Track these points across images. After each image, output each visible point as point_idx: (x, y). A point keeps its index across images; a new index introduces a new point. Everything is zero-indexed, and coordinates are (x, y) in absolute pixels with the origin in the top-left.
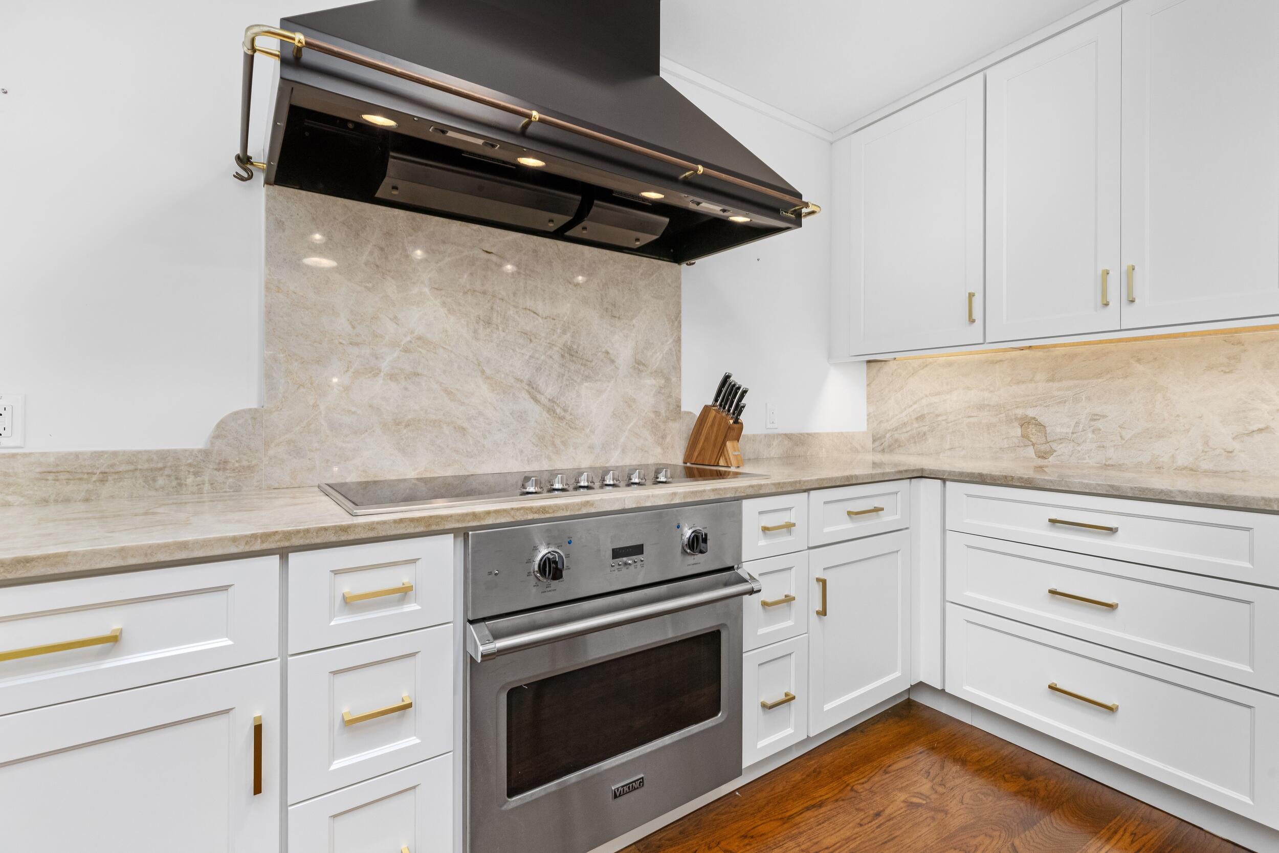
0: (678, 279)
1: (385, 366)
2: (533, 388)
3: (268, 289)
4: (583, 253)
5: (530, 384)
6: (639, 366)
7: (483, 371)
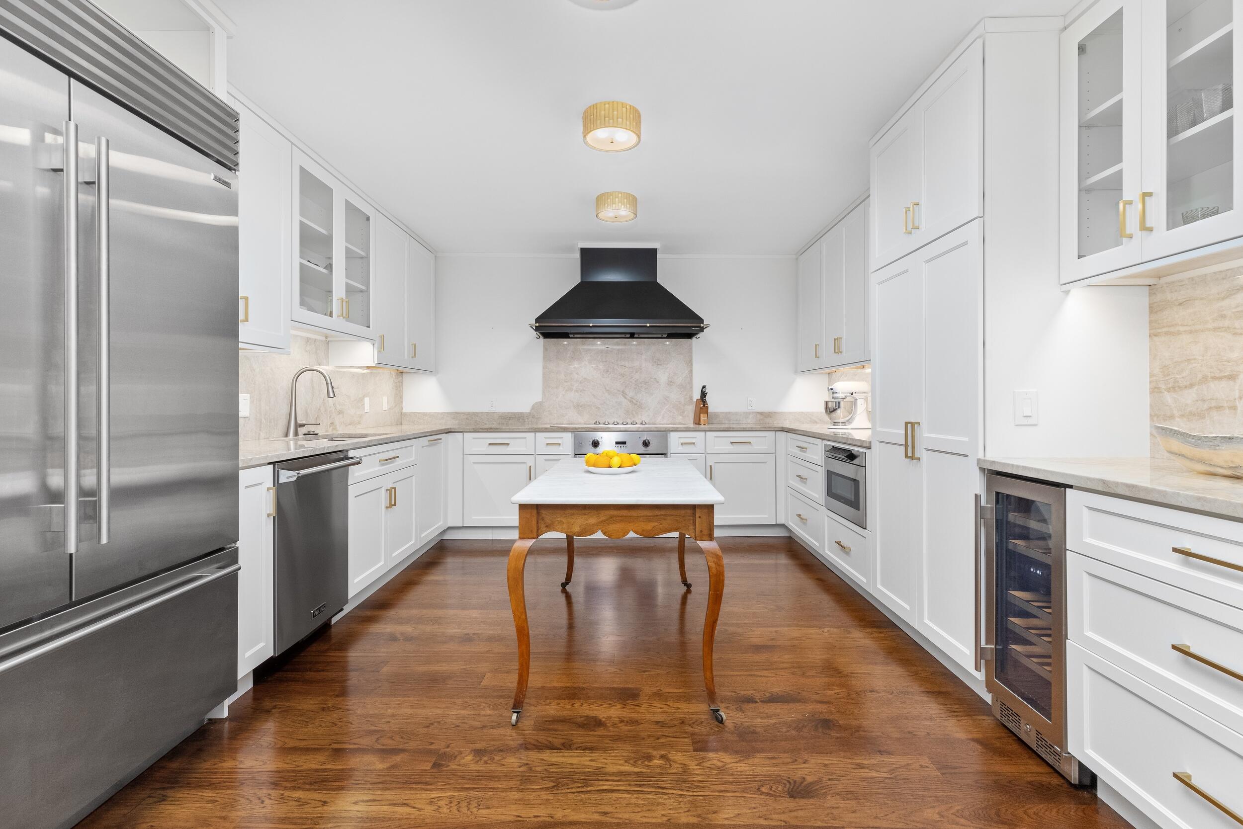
0: (691, 345)
1: (574, 388)
3: (544, 368)
4: (644, 342)
5: (623, 392)
6: (670, 383)
7: (606, 389)
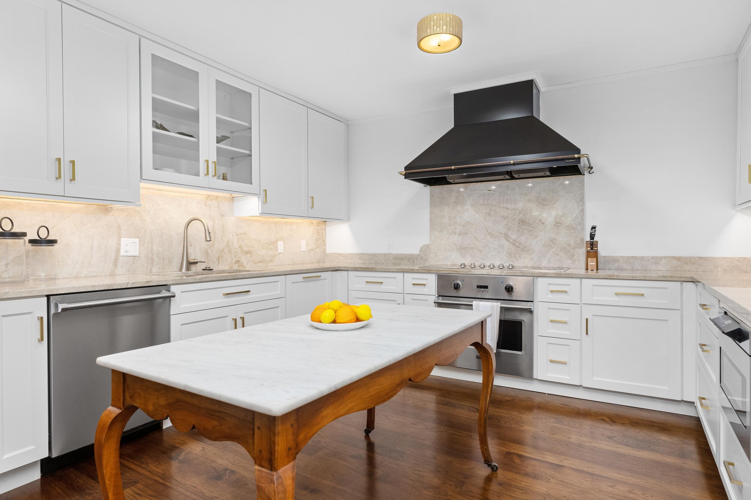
1: (457, 231)
2: (506, 236)
3: (430, 213)
5: (505, 234)
6: (558, 224)
7: (488, 231)
